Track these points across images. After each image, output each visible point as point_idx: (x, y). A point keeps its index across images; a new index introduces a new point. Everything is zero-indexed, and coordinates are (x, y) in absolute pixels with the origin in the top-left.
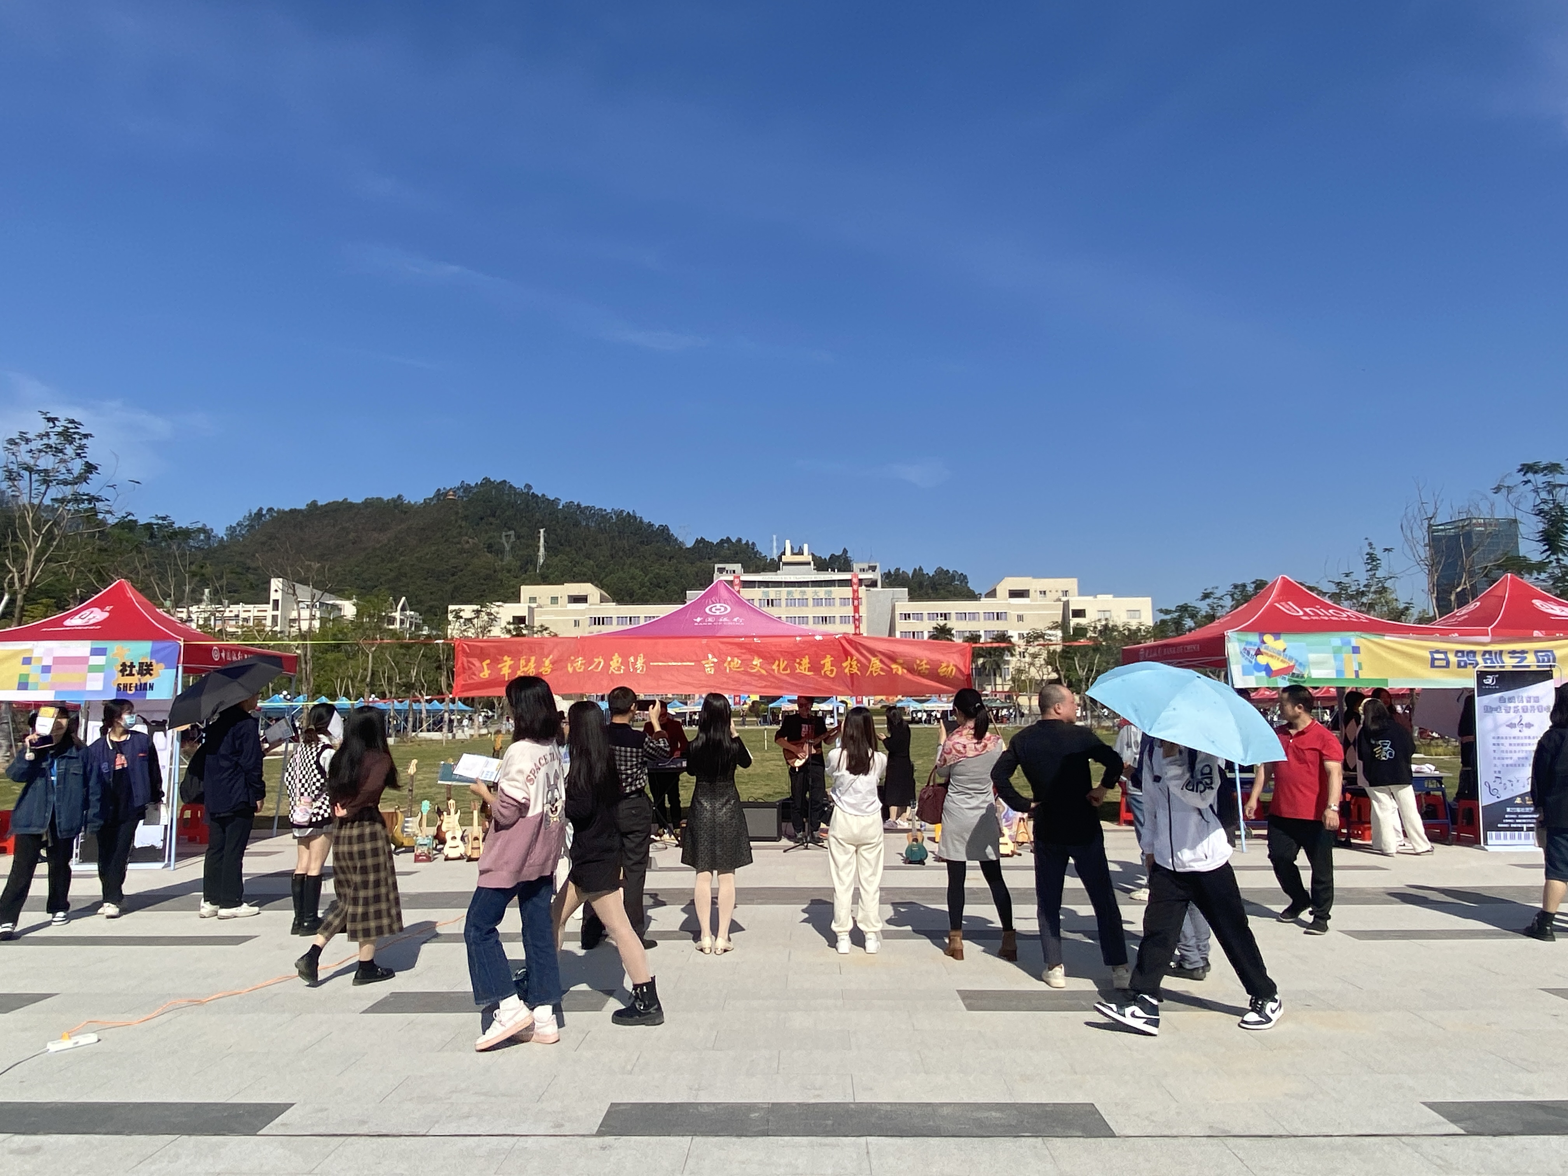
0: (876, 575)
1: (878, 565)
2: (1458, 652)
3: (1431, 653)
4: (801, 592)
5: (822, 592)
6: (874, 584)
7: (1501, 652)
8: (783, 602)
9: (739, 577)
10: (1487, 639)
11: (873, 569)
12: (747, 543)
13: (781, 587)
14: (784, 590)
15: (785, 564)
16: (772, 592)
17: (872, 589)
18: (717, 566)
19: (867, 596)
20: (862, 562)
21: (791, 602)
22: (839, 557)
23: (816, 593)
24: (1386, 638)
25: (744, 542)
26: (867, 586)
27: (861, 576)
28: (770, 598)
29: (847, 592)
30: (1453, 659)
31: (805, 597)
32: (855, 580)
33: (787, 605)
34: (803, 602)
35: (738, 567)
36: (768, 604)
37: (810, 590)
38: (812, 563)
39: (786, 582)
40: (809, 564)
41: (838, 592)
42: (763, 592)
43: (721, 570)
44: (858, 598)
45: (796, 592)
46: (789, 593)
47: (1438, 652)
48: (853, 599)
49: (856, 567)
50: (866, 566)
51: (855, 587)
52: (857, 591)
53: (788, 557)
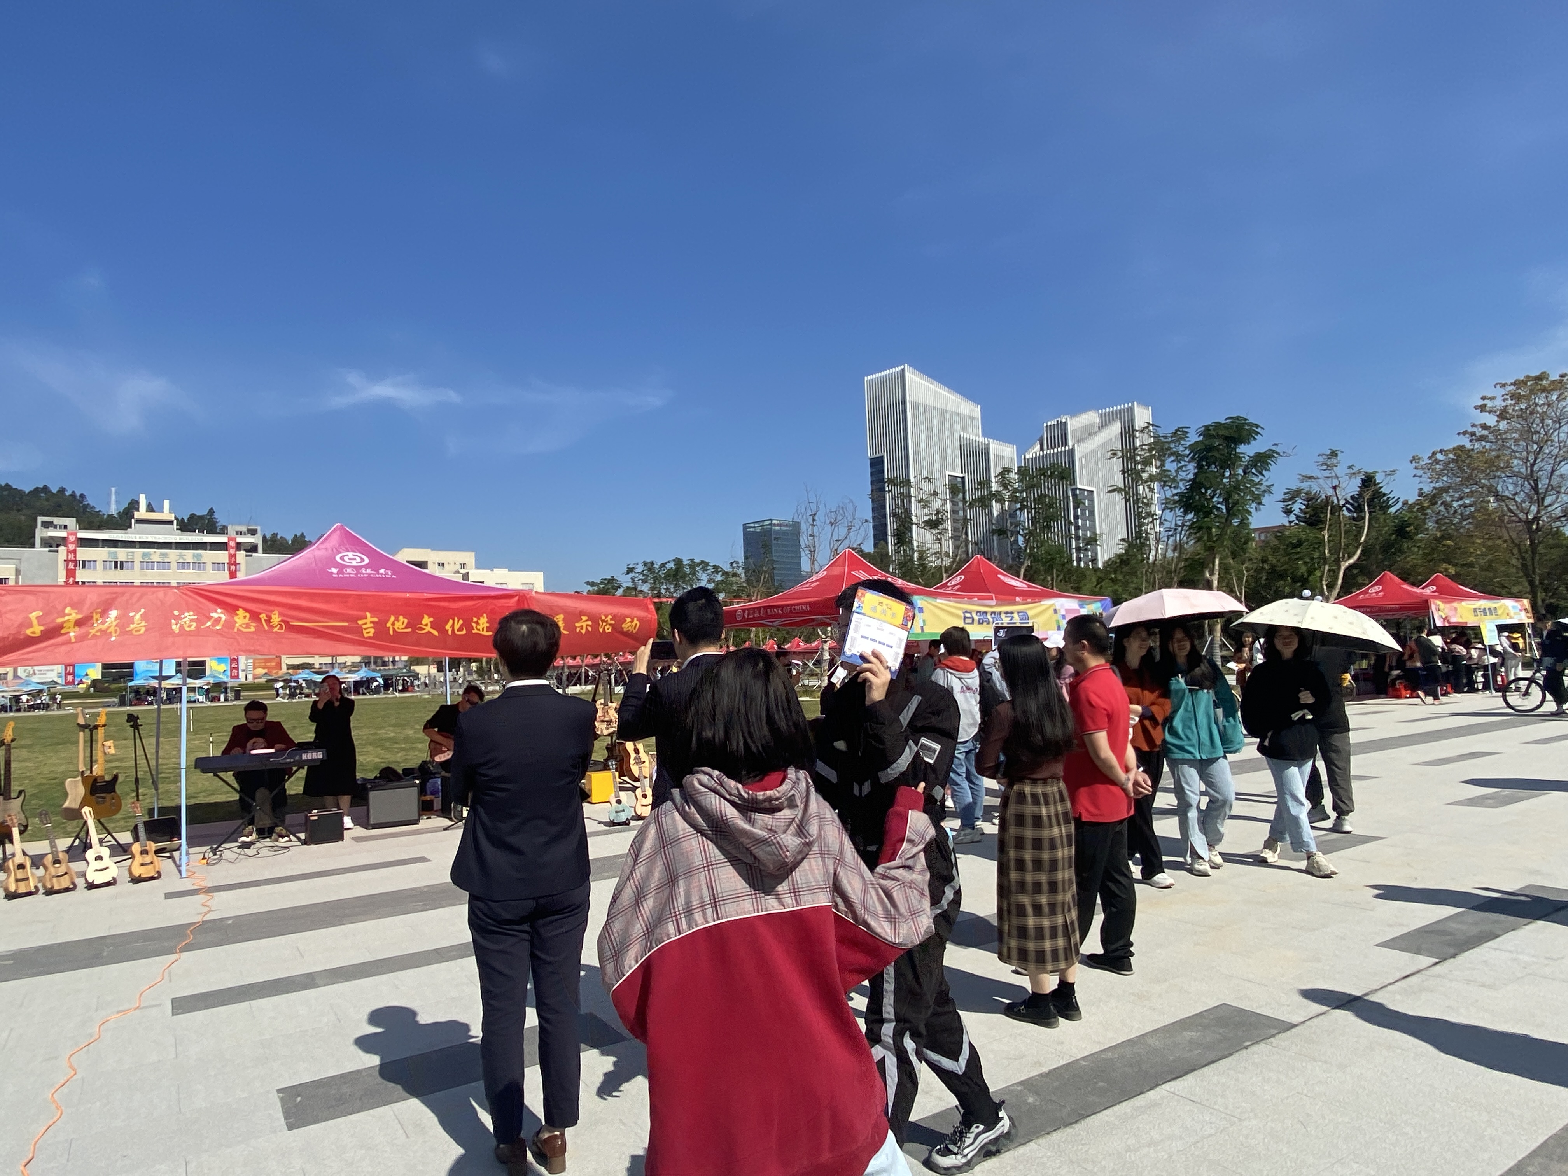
0: (257, 540)
1: (259, 528)
2: (978, 612)
3: (964, 613)
4: (161, 554)
5: (189, 555)
6: (253, 549)
7: (1000, 613)
8: (137, 565)
9: (75, 534)
10: (994, 602)
11: (253, 532)
12: (73, 495)
13: (135, 547)
14: (139, 552)
15: (139, 521)
16: (122, 554)
17: (254, 554)
18: (40, 519)
19: (247, 563)
20: (240, 524)
21: (148, 564)
22: (201, 518)
23: (181, 556)
24: (938, 601)
25: (68, 493)
26: (246, 551)
27: (240, 539)
28: (119, 560)
29: (222, 556)
30: (976, 618)
31: (166, 560)
32: (232, 544)
33: (142, 569)
34: (164, 565)
35: (71, 522)
36: (116, 567)
37: (173, 555)
38: (175, 522)
39: (140, 542)
40: (171, 523)
41: (208, 556)
42: (109, 553)
43: (46, 525)
44: (235, 564)
45: (156, 554)
46: (144, 555)
47: (966, 612)
48: (230, 564)
49: (232, 530)
50: (244, 529)
51: (232, 551)
52: (235, 555)
53: (142, 513)
